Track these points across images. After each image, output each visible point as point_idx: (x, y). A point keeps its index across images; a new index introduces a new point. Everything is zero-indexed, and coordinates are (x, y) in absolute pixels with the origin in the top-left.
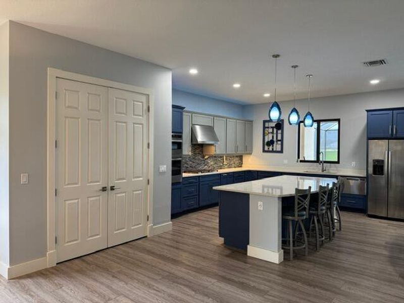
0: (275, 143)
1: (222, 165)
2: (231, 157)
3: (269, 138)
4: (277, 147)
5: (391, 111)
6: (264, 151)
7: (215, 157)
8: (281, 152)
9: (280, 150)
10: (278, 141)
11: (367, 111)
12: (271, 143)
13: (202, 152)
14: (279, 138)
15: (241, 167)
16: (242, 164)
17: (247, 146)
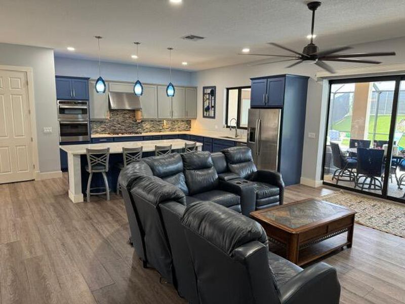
0: (210, 109)
1: (161, 128)
2: (174, 122)
3: (206, 104)
4: (211, 113)
5: (266, 80)
6: (204, 117)
7: (152, 121)
8: (214, 117)
9: (213, 115)
10: (213, 107)
11: (251, 79)
12: (207, 109)
13: (134, 117)
14: (213, 105)
15: (189, 130)
16: (190, 128)
17: (187, 112)
